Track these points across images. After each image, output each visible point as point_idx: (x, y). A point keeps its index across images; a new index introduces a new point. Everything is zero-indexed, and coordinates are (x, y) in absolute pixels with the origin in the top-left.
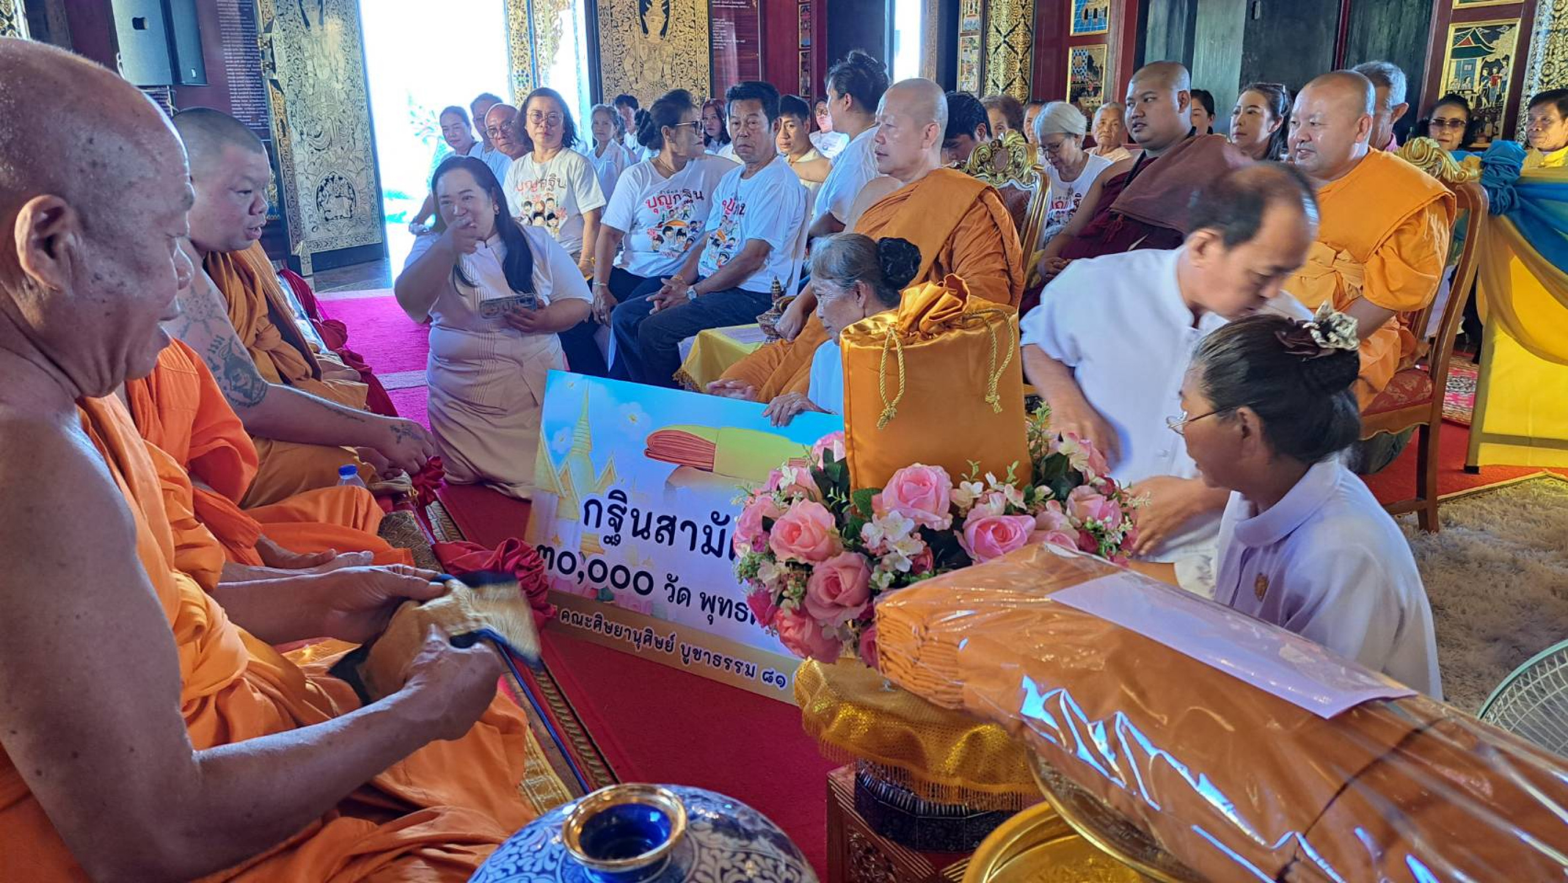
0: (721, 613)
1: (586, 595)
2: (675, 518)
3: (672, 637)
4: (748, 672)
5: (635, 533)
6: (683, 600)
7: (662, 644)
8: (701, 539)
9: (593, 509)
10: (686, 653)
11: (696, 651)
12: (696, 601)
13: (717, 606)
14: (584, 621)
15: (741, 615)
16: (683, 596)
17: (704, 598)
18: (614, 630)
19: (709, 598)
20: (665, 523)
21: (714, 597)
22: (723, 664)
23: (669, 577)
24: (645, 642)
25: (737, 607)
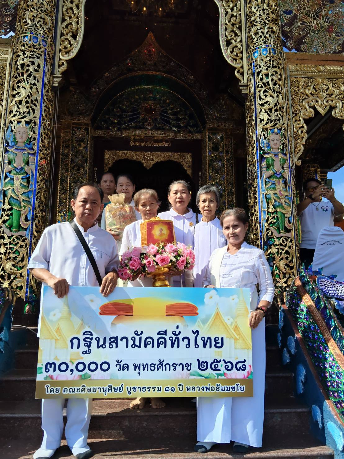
0: (144, 370)
1: (75, 379)
2: (117, 337)
3: (122, 386)
4: (158, 390)
5: (98, 347)
6: (125, 369)
7: (117, 390)
8: (131, 342)
9: (75, 342)
10: (129, 390)
11: (134, 388)
12: (132, 368)
13: (142, 367)
14: (76, 390)
15: (153, 368)
16: (125, 367)
17: (135, 366)
18: (92, 390)
19: (137, 365)
20: (113, 340)
21: (140, 364)
22: (147, 390)
23: (118, 361)
24: (108, 391)
25: (150, 366)
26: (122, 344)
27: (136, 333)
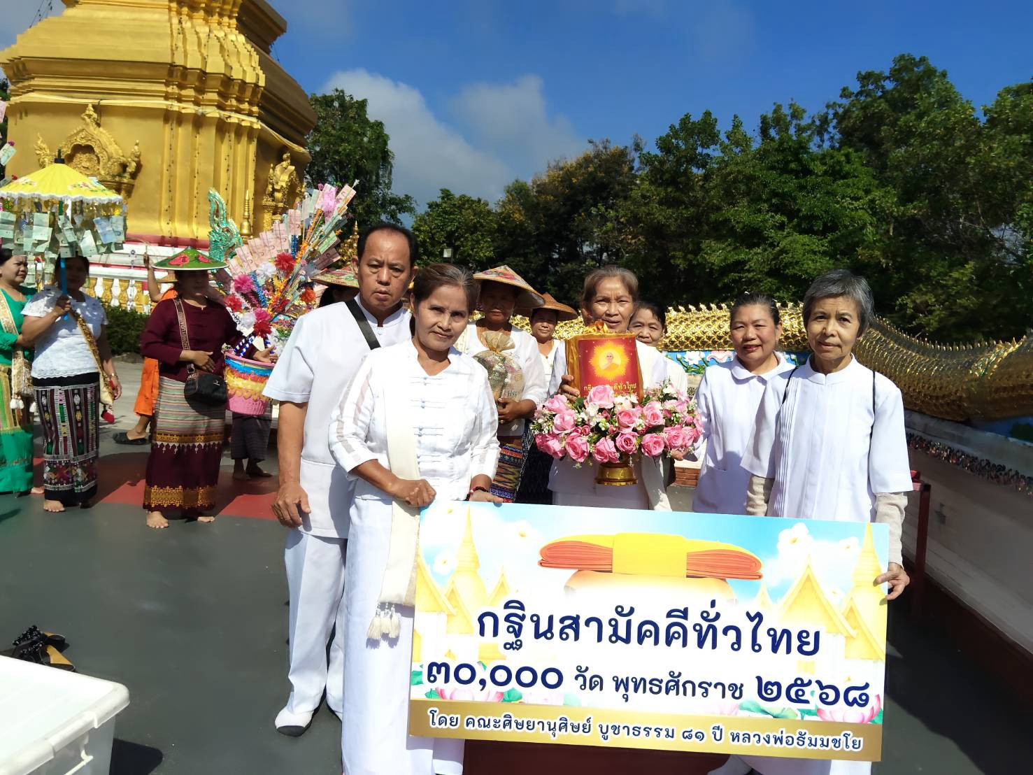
26: (588, 633)
27: (619, 611)
